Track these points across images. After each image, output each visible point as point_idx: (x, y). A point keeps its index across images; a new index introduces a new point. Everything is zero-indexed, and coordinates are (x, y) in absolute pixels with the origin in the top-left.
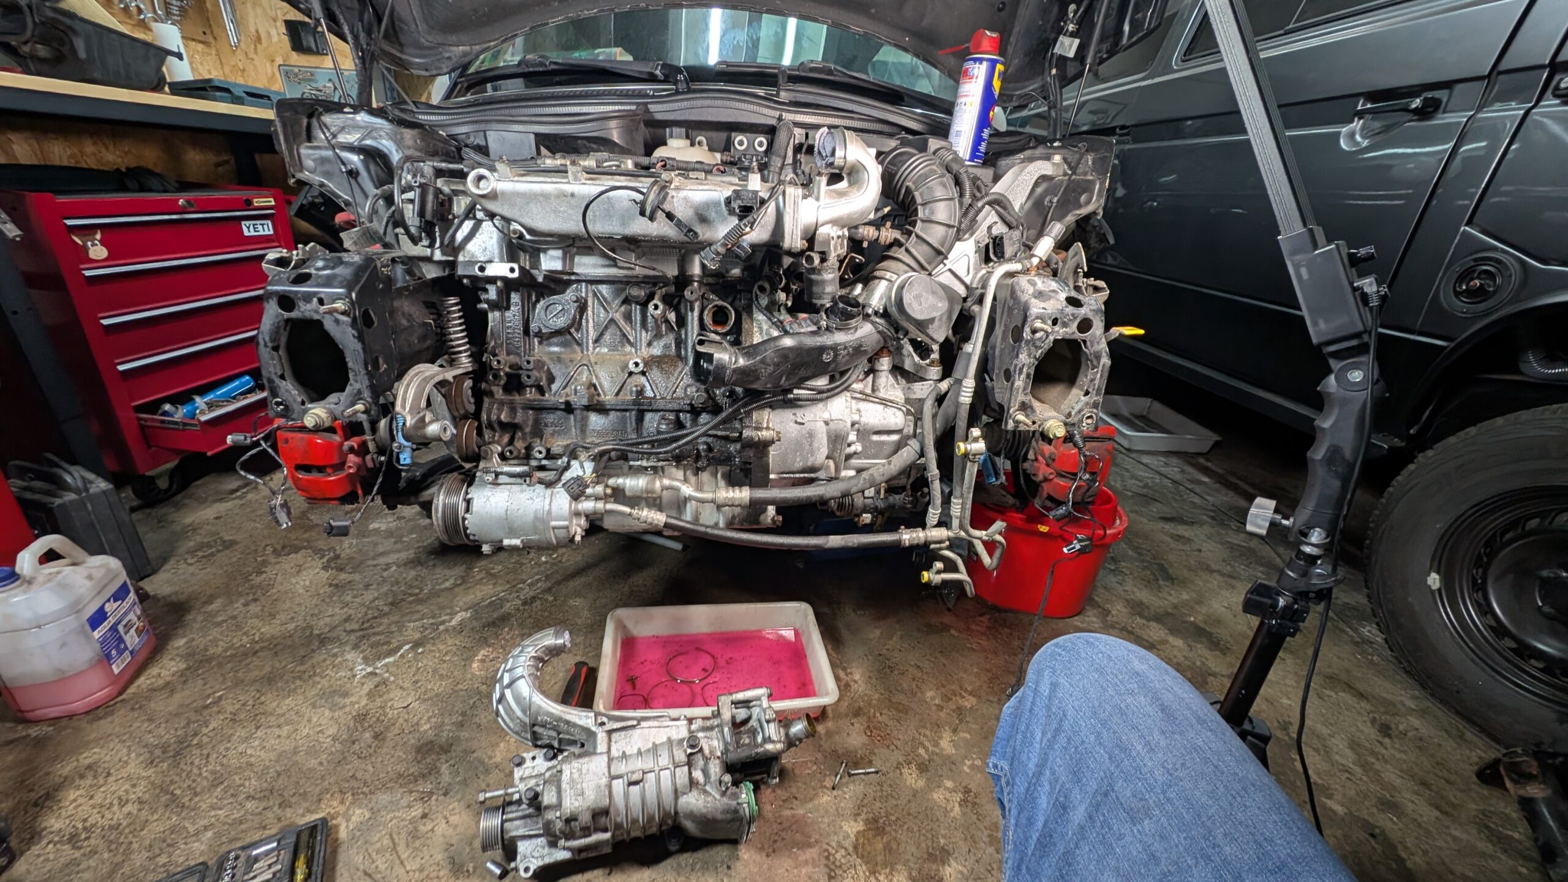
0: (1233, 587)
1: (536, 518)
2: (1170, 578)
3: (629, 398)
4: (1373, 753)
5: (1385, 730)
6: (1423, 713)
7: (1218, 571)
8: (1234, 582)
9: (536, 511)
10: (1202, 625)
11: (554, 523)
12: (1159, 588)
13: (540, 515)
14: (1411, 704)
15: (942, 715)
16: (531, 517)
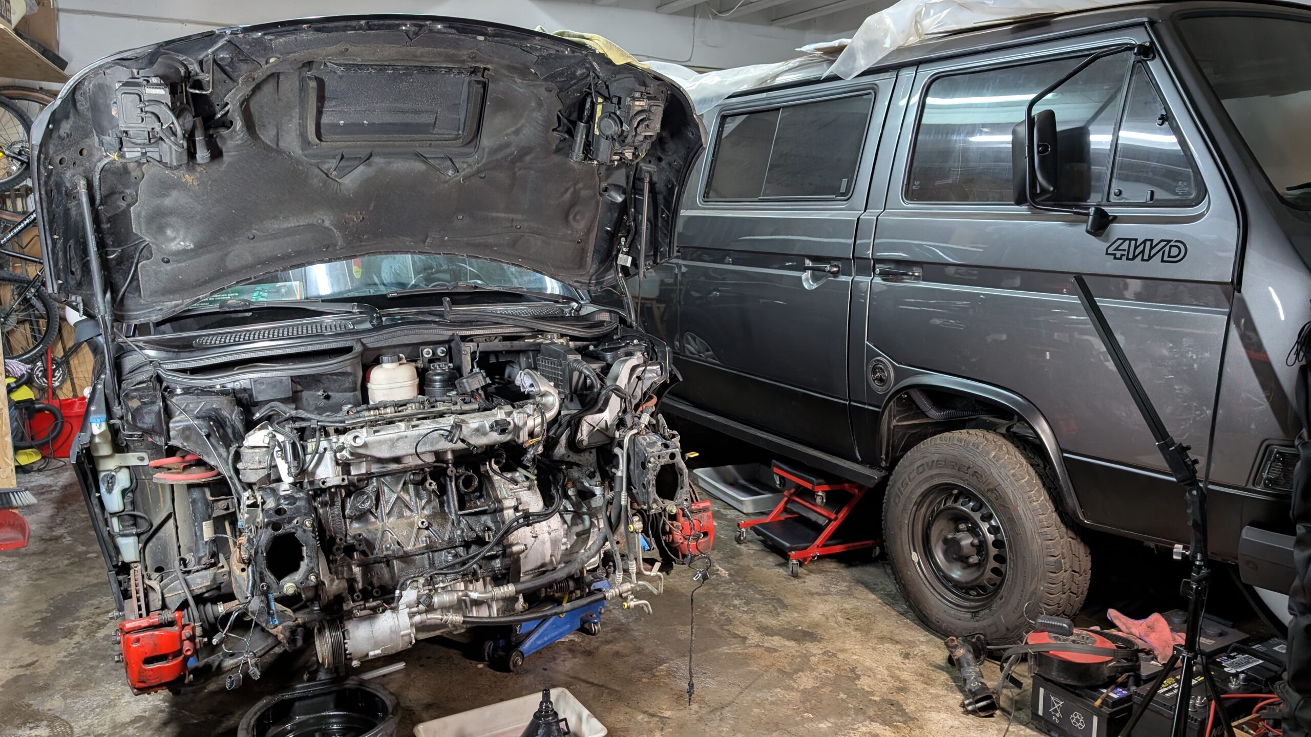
0: (826, 601)
1: (392, 632)
2: (785, 606)
3: (422, 545)
4: (898, 669)
5: (907, 656)
6: (928, 642)
7: (817, 593)
8: (826, 597)
9: (391, 628)
10: (807, 630)
11: (402, 633)
12: (778, 614)
13: (393, 629)
14: (923, 639)
15: (651, 725)
16: (388, 631)
